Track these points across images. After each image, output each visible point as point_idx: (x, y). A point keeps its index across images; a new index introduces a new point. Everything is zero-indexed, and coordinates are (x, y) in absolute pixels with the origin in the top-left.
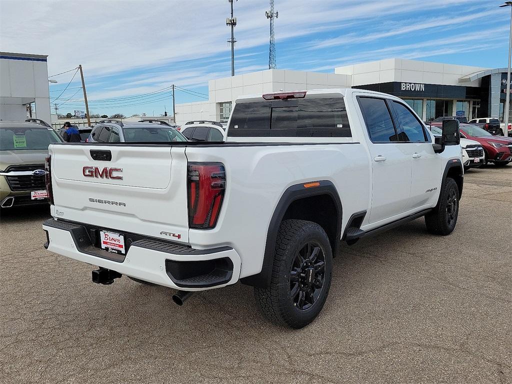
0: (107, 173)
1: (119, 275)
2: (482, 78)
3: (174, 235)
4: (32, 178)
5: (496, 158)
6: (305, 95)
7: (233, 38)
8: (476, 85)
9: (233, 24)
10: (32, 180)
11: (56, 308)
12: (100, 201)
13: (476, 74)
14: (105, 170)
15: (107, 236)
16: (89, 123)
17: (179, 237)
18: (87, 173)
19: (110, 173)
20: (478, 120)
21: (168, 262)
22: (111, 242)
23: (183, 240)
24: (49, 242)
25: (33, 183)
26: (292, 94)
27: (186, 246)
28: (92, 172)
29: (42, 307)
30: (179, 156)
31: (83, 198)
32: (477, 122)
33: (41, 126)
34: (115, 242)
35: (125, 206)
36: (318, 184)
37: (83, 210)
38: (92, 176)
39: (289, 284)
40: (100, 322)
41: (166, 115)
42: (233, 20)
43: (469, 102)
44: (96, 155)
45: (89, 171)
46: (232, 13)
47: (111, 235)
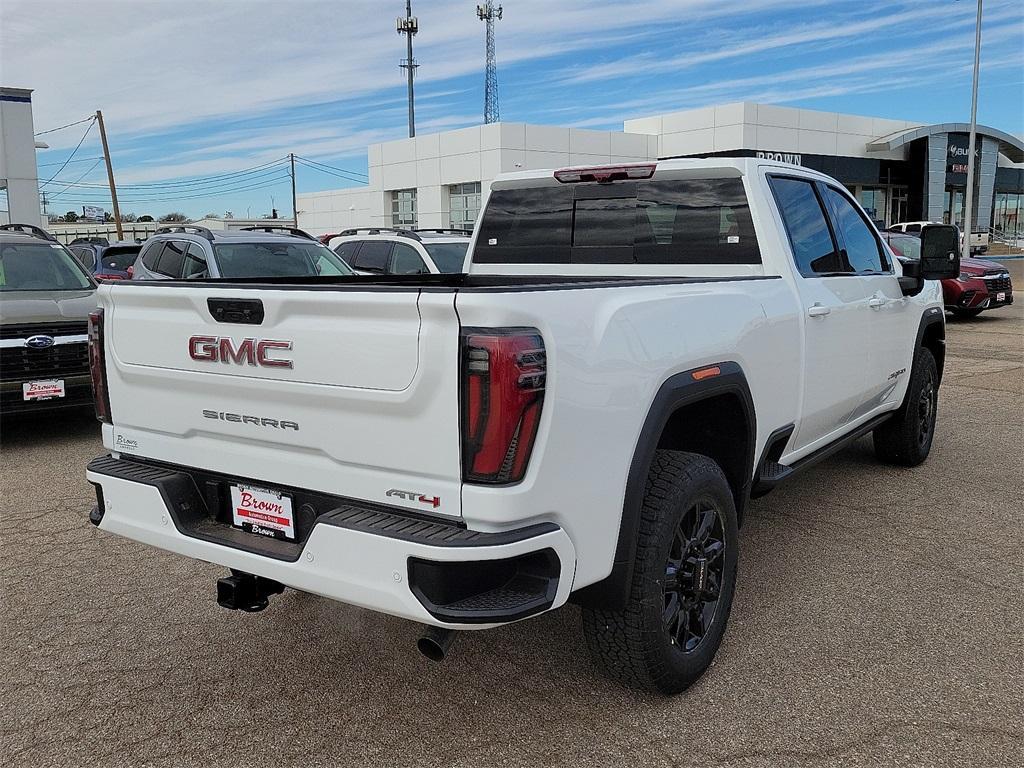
0: (253, 353)
1: (278, 587)
2: (911, 142)
3: (422, 499)
4: (24, 353)
5: (959, 302)
6: (652, 173)
7: (410, 60)
8: (899, 157)
9: (411, 30)
10: (25, 357)
11: (112, 654)
12: (232, 418)
13: (898, 135)
14: (247, 346)
15: (247, 497)
16: (120, 233)
17: (436, 502)
18: (200, 351)
19: (261, 355)
20: (904, 225)
21: (414, 563)
22: (258, 510)
23: (448, 509)
24: (101, 509)
25: (27, 365)
26: (623, 171)
27: (452, 524)
28: (213, 350)
29: (81, 655)
30: (439, 313)
31: (188, 409)
32: (904, 230)
33: (36, 239)
34: (268, 512)
35: (296, 428)
36: (716, 371)
37: (186, 436)
38: (213, 358)
39: (663, 597)
40: (223, 688)
41: (275, 216)
42: (412, 23)
43: (885, 190)
44: (223, 311)
45: (205, 349)
46: (409, 9)
47: (259, 495)
